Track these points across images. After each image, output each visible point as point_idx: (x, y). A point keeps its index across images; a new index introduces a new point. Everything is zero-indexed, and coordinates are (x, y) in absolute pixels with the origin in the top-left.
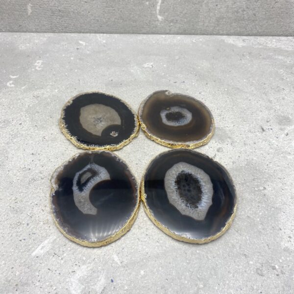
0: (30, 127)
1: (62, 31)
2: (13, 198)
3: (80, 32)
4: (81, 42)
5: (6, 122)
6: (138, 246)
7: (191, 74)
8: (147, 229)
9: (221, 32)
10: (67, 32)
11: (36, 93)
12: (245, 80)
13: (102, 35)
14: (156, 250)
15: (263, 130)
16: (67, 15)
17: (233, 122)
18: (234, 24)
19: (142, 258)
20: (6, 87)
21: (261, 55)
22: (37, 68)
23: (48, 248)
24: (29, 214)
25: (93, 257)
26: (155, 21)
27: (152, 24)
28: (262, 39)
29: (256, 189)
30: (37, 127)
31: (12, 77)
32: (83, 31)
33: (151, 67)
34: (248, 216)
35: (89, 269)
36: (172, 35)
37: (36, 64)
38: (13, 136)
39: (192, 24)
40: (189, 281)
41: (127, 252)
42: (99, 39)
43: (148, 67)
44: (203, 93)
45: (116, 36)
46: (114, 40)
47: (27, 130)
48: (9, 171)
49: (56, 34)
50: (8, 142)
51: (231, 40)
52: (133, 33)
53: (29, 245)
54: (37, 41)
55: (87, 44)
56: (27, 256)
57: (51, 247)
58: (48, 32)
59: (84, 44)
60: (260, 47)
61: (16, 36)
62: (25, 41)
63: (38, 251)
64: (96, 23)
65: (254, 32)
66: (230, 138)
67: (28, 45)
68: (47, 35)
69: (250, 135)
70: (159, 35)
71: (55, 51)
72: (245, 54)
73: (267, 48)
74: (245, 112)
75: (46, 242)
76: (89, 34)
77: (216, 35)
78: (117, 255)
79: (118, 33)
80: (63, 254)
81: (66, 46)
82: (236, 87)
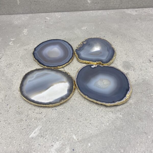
0: (24, 67)
1: (36, 12)
2: (17, 106)
3: (46, 12)
4: (47, 18)
5: (10, 64)
6: (86, 130)
7: (108, 32)
8: (90, 120)
9: (123, 7)
10: (39, 13)
11: (25, 48)
12: (138, 34)
13: (58, 13)
14: (96, 132)
15: (151, 61)
16: (39, 3)
17: (133, 58)
18: (130, 2)
19: (89, 136)
20: (9, 45)
21: (146, 19)
22: (25, 34)
23: (38, 133)
24: (26, 115)
25: (62, 137)
26: (87, 4)
27: (85, 5)
28: (146, 10)
29: (149, 95)
30: (27, 67)
31: (12, 39)
32: (48, 12)
33: (86, 29)
34: (146, 111)
35: (61, 143)
36: (96, 11)
37: (24, 31)
38: (15, 72)
39: (107, 4)
40: (115, 148)
41: (81, 134)
42: (57, 15)
43: (84, 29)
44: (115, 42)
45: (66, 13)
46: (65, 16)
47: (22, 68)
48: (14, 91)
49: (34, 14)
50: (12, 75)
51: (129, 11)
52: (75, 11)
53: (27, 132)
54: (23, 19)
56: (27, 138)
57: (39, 132)
58: (29, 13)
59: (49, 19)
60: (146, 14)
61: (12, 17)
62: (17, 19)
63: (33, 135)
64: (54, 7)
65: (142, 6)
66: (132, 67)
67: (19, 21)
68: (28, 15)
69: (143, 65)
70: (89, 11)
71: (34, 24)
72: (137, 19)
73: (150, 14)
74: (140, 51)
75: (36, 129)
76: (51, 13)
77: (120, 9)
78: (75, 136)
79: (66, 12)
80: (46, 136)
81: (39, 20)
82: (133, 38)
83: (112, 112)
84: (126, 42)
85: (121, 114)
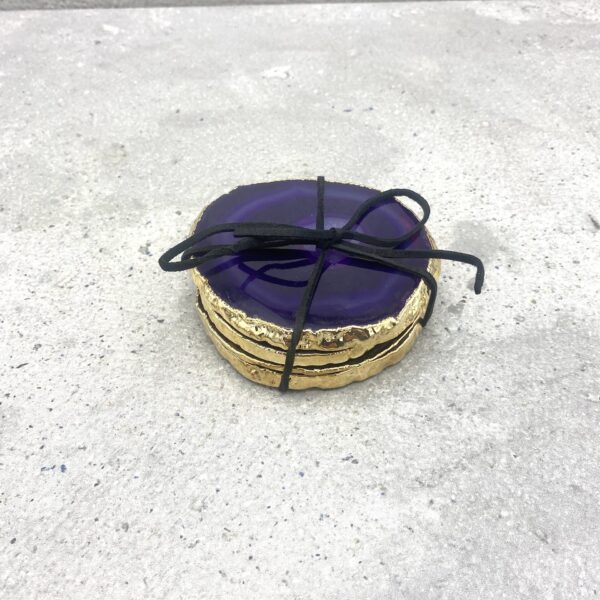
1: (62, 3)
3: (108, 6)
4: (107, 27)
7: (391, 88)
8: (251, 538)
10: (76, 7)
12: (534, 101)
13: (162, 10)
15: (597, 225)
17: (508, 208)
21: (572, 41)
28: (571, 5)
29: (591, 397)
33: (285, 75)
34: (575, 488)
36: (341, 5)
42: (155, 19)
43: (276, 77)
44: (422, 135)
45: (199, 10)
46: (192, 20)
49: (49, 11)
51: (491, 9)
55: (123, 31)
58: (29, 8)
59: (116, 32)
60: (569, 21)
66: (503, 249)
68: (23, 15)
69: (560, 239)
70: (308, 5)
71: (40, 49)
72: (529, 38)
73: (587, 23)
74: (541, 178)
76: (129, 10)
79: (203, 5)
81: (70, 38)
82: (511, 117)
83: (383, 489)
84: (474, 135)
85: (431, 502)
